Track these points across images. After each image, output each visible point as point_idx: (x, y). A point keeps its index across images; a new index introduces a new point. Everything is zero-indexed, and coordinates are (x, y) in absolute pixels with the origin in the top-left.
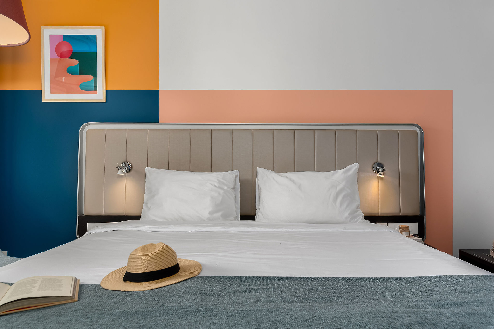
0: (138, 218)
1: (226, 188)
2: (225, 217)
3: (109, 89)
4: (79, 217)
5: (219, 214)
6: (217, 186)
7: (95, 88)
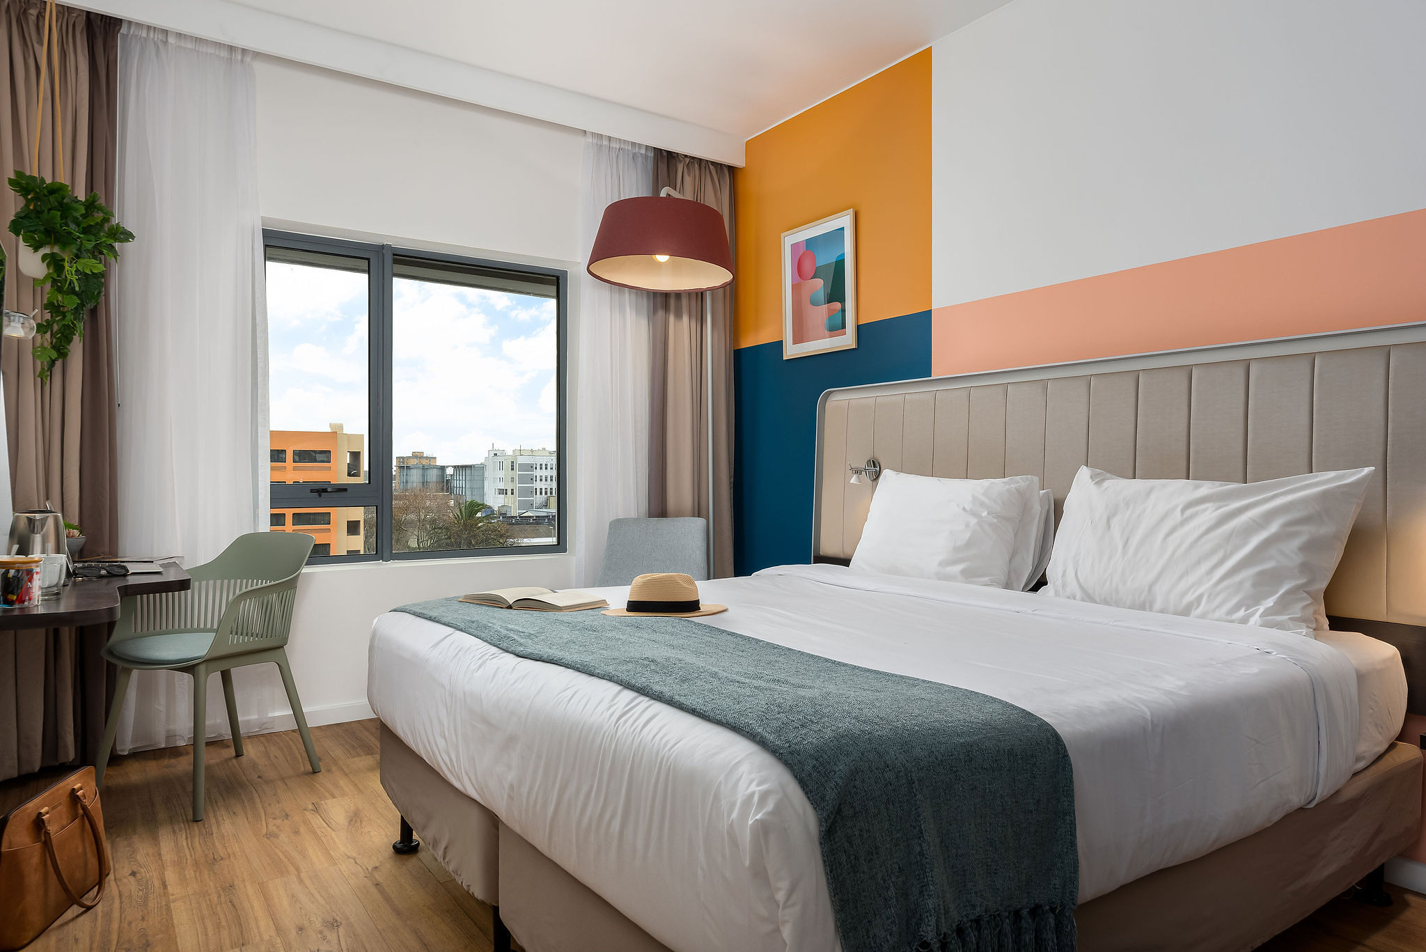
0: (845, 562)
1: (985, 514)
2: (969, 575)
3: (861, 323)
4: (814, 556)
5: (960, 567)
6: (968, 509)
7: (844, 326)
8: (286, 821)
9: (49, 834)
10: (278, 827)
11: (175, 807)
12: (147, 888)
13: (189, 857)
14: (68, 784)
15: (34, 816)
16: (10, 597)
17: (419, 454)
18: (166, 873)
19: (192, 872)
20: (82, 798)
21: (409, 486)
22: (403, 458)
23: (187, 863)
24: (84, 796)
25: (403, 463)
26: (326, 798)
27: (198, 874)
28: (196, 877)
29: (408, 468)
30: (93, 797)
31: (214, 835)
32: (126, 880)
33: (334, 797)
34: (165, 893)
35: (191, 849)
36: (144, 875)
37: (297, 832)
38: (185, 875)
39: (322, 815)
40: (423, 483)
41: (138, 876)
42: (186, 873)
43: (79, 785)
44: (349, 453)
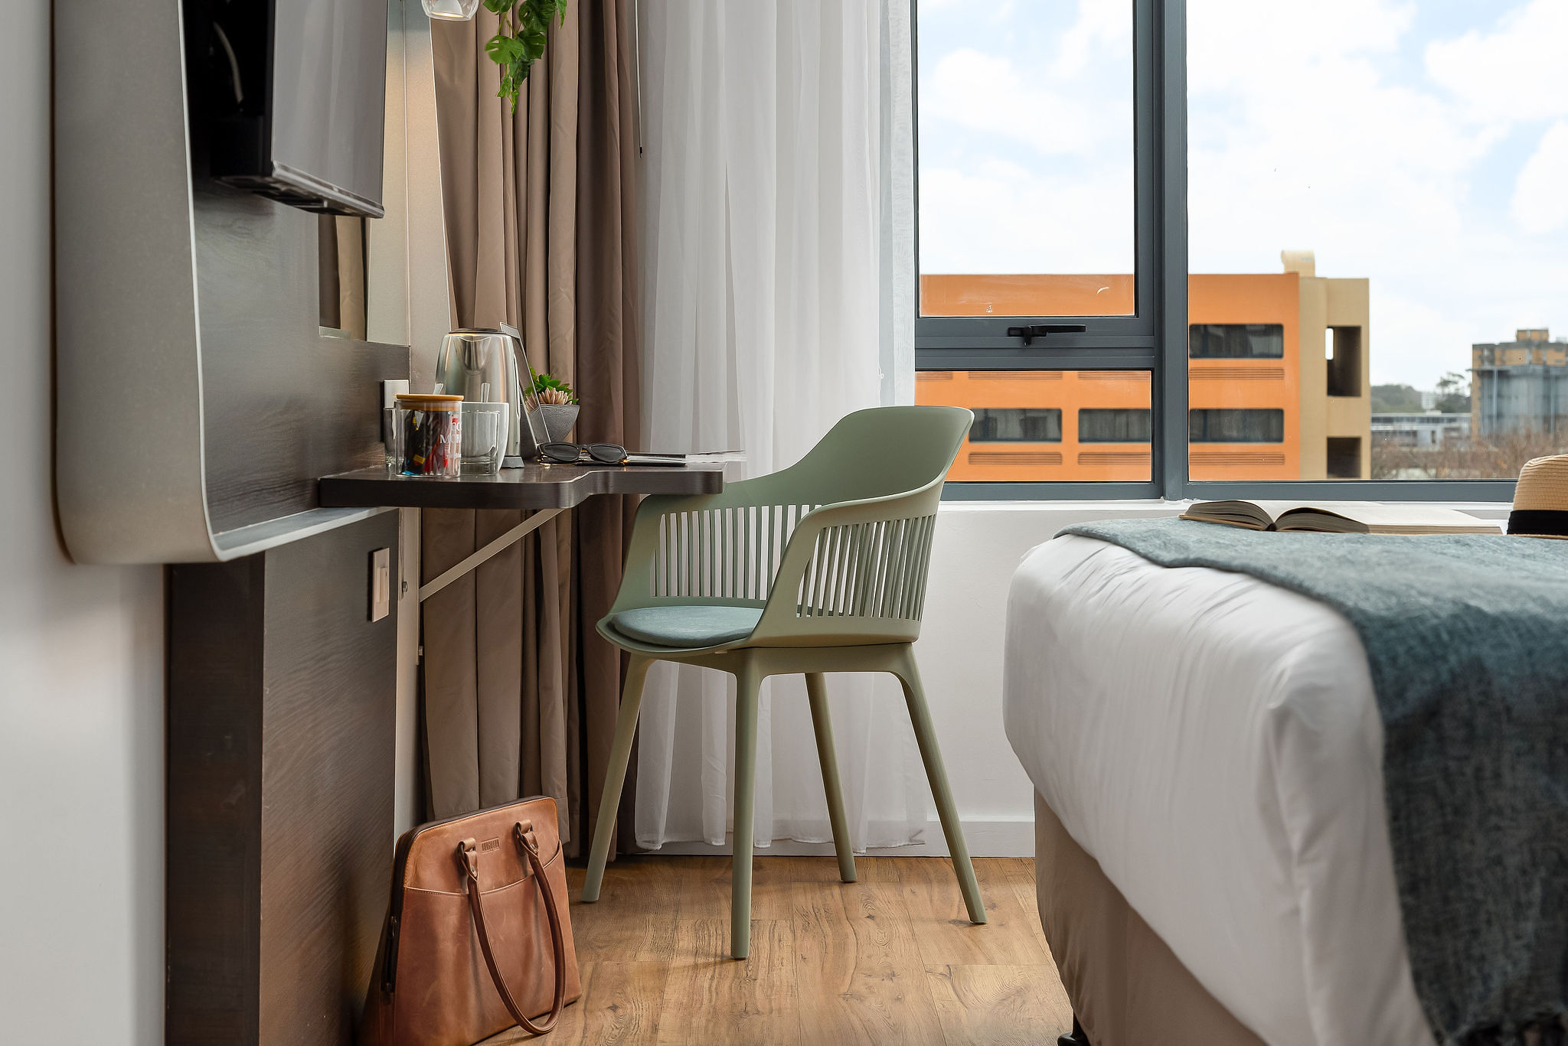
8: (887, 982)
9: (475, 883)
10: (870, 988)
11: (710, 936)
12: (627, 1028)
13: (705, 1002)
14: (510, 815)
15: (454, 845)
16: (417, 458)
17: (1536, 338)
18: (663, 1014)
19: (704, 1021)
20: (532, 846)
21: (1508, 424)
22: (1491, 347)
23: (700, 1008)
24: (535, 841)
25: (1492, 361)
26: (976, 962)
27: (711, 1025)
28: (706, 1027)
29: (1503, 375)
30: (553, 853)
31: (758, 981)
32: (600, 1013)
33: (991, 962)
34: (651, 1037)
35: (714, 994)
36: (629, 1011)
37: (898, 999)
38: (691, 1023)
39: (957, 985)
40: (1546, 419)
41: (620, 1011)
42: (694, 1020)
43: (528, 821)
44: (1330, 333)
